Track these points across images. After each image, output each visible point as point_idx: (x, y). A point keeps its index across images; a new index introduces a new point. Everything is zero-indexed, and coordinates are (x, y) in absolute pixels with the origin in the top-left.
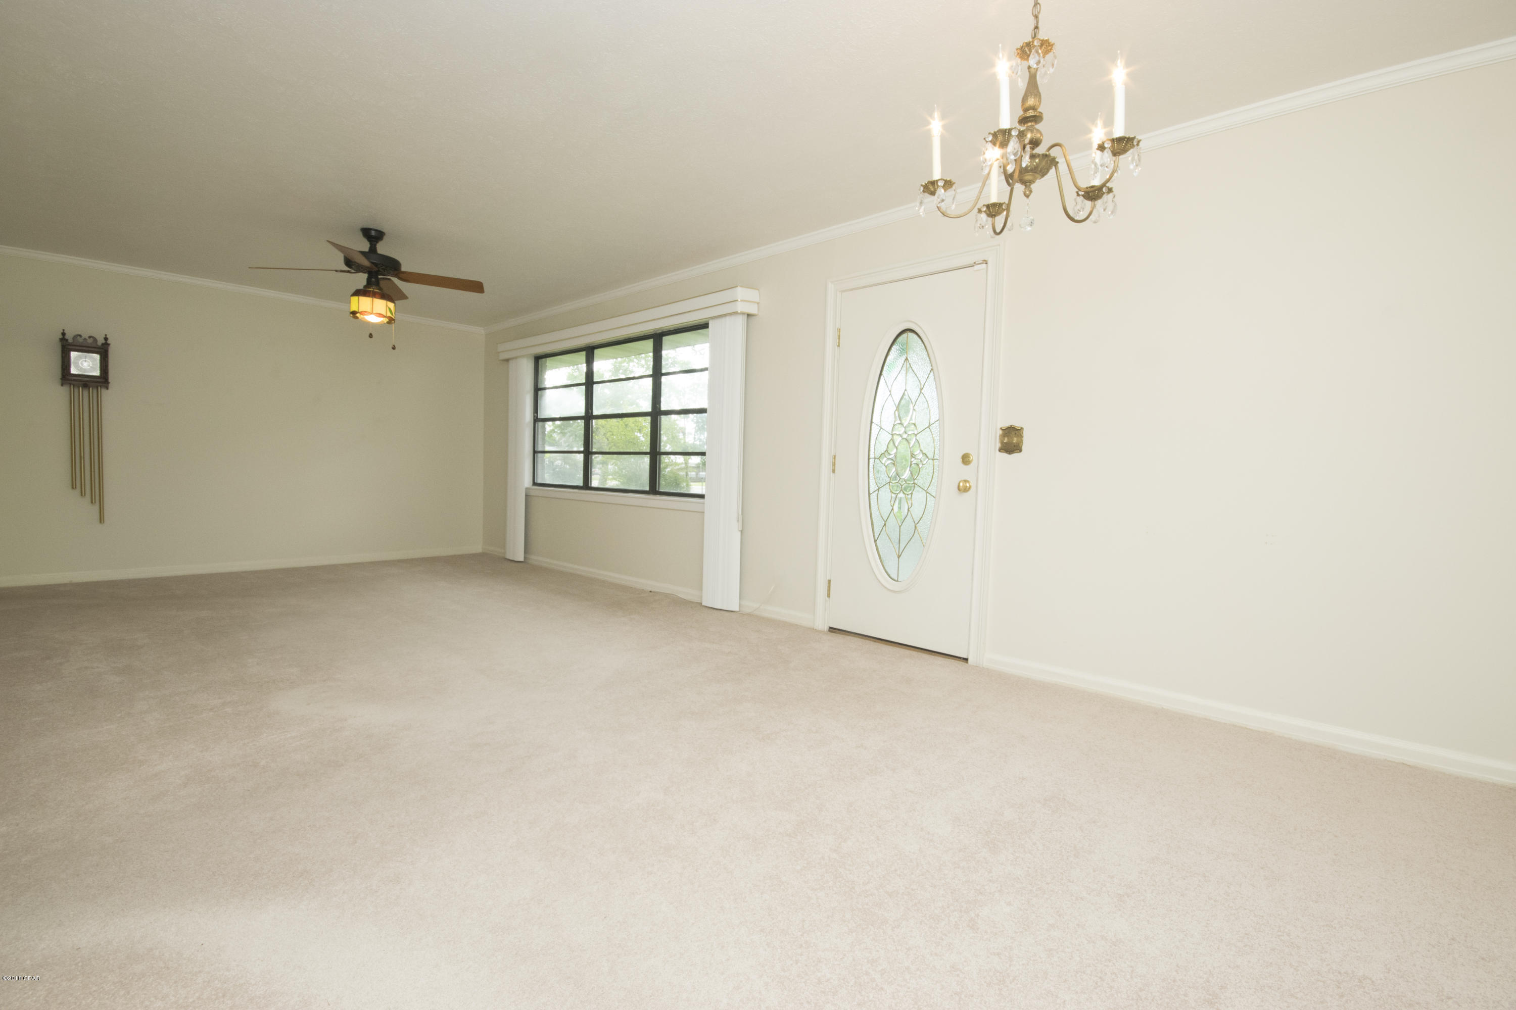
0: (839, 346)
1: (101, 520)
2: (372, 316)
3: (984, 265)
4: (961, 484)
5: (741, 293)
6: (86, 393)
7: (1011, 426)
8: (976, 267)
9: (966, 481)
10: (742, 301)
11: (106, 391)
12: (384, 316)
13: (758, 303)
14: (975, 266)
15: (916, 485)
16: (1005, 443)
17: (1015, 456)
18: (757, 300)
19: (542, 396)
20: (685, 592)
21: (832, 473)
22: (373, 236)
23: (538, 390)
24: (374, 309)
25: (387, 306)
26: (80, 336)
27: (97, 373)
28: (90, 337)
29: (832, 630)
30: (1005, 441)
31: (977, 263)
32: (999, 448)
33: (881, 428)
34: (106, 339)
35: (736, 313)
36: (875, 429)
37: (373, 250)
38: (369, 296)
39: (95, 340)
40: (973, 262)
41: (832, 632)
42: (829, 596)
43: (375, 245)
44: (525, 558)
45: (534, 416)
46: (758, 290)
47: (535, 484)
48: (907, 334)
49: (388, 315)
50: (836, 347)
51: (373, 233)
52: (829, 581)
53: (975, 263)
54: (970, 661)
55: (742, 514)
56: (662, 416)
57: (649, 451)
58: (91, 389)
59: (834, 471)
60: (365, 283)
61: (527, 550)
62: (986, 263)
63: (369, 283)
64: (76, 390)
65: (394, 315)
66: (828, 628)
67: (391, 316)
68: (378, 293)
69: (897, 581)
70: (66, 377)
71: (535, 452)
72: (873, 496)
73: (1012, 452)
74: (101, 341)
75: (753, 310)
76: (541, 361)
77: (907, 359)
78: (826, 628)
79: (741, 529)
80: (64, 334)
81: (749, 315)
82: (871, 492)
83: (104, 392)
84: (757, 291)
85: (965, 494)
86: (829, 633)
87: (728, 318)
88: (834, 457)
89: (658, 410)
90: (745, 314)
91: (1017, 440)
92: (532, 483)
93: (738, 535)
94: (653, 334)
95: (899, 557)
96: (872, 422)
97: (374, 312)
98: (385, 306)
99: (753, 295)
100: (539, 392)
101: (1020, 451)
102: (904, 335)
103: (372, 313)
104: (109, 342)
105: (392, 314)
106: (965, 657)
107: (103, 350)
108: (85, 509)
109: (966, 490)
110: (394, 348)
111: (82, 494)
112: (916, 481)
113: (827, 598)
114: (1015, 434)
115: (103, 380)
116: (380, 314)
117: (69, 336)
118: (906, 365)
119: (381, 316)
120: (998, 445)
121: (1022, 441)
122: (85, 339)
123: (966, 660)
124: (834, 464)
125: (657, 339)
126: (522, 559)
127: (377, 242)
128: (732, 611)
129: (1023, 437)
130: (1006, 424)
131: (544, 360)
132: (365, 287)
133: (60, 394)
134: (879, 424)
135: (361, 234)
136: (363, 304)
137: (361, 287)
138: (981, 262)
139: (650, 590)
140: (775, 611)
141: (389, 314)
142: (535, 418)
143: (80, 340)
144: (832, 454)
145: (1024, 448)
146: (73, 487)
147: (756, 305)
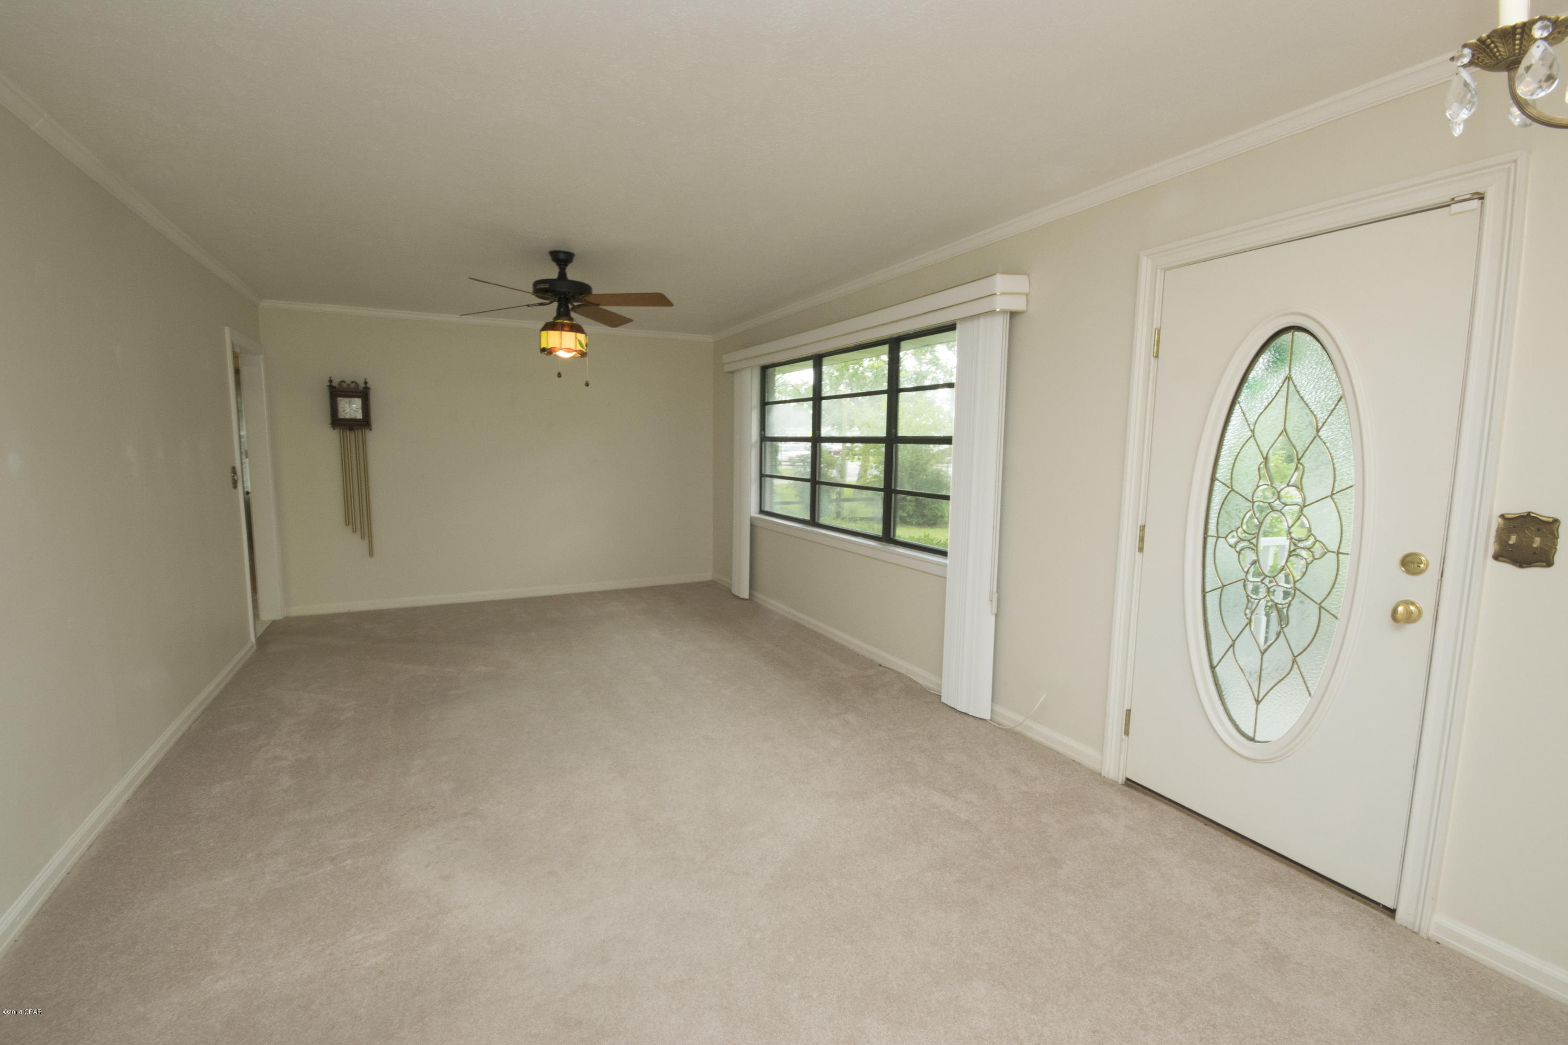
0: (1157, 357)
1: (371, 554)
2: (561, 351)
3: (1476, 203)
4: (1400, 609)
5: (1000, 282)
6: (352, 435)
7: (1529, 513)
8: (1455, 208)
9: (1408, 603)
10: (1002, 294)
11: (371, 432)
12: (573, 351)
13: (1027, 295)
14: (1452, 206)
15: (1298, 592)
16: (1510, 545)
17: (1534, 573)
18: (1026, 290)
19: (770, 411)
20: (921, 676)
21: (1137, 553)
22: (562, 258)
23: (765, 404)
24: (563, 344)
25: (576, 338)
26: (344, 382)
27: (359, 416)
28: (353, 382)
29: (1130, 783)
30: (1511, 542)
31: (1456, 199)
32: (1495, 553)
33: (1233, 490)
34: (366, 383)
35: (992, 312)
36: (1220, 491)
37: (562, 275)
38: (556, 330)
39: (357, 385)
40: (1449, 198)
41: (1129, 786)
42: (1127, 732)
43: (565, 269)
44: (750, 594)
45: (761, 435)
46: (1028, 275)
47: (762, 512)
48: (1293, 335)
49: (577, 349)
50: (1152, 358)
51: (562, 256)
52: (1128, 712)
53: (1453, 199)
54: (1399, 914)
55: (998, 591)
56: (899, 445)
57: (882, 487)
58: (356, 431)
59: (1141, 549)
60: (554, 314)
61: (752, 586)
62: (1482, 198)
63: (559, 315)
64: (345, 433)
65: (585, 347)
66: (1124, 780)
67: (581, 349)
68: (568, 324)
69: (1252, 740)
70: (337, 422)
71: (762, 476)
72: (1212, 599)
73: (1528, 564)
74: (362, 385)
75: (1018, 304)
76: (770, 371)
77: (1289, 378)
78: (1121, 780)
79: (995, 611)
80: (331, 381)
81: (1013, 314)
82: (1207, 589)
83: (368, 432)
84: (1026, 277)
85: (1411, 627)
86: (1126, 788)
87: (982, 320)
88: (1143, 528)
89: (893, 437)
90: (1007, 312)
91: (1542, 541)
92: (758, 510)
93: (992, 619)
94: (888, 339)
95: (1258, 702)
96: (1213, 479)
97: (563, 347)
98: (574, 338)
99: (1019, 283)
100: (767, 407)
101: (1549, 563)
102: (1287, 337)
103: (561, 349)
104: (368, 385)
105: (582, 347)
106: (1390, 905)
107: (364, 394)
108: (356, 544)
109: (1410, 618)
110: (587, 385)
111: (354, 531)
112: (1298, 585)
113: (1124, 736)
114: (1539, 530)
115: (365, 423)
116: (569, 349)
117: (335, 384)
118: (1288, 386)
119: (571, 350)
120: (1492, 548)
121: (1553, 547)
122: (349, 385)
123: (1392, 912)
124: (1142, 539)
125: (894, 345)
126: (746, 596)
127: (566, 265)
128: (981, 719)
129: (1557, 538)
130: (1517, 508)
131: (771, 369)
132: (556, 318)
133: (332, 436)
134: (1228, 483)
135: (549, 258)
136: (551, 339)
137: (551, 320)
138: (1468, 196)
139: (880, 663)
140: (1042, 733)
141: (579, 348)
142: (762, 437)
143: (345, 385)
144: (1140, 524)
145: (1557, 558)
146: (347, 524)
147: (1024, 297)
